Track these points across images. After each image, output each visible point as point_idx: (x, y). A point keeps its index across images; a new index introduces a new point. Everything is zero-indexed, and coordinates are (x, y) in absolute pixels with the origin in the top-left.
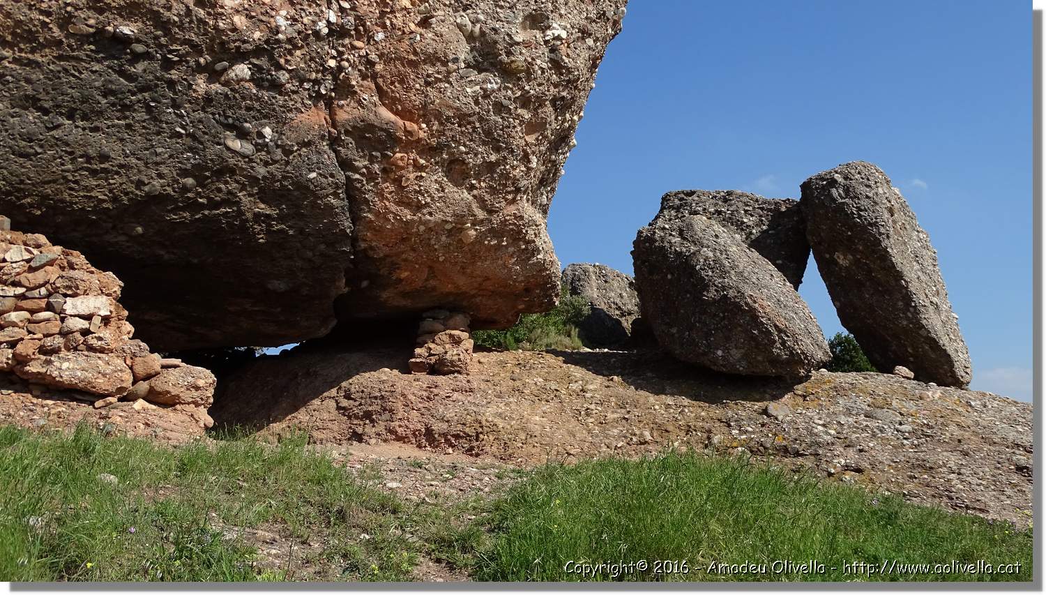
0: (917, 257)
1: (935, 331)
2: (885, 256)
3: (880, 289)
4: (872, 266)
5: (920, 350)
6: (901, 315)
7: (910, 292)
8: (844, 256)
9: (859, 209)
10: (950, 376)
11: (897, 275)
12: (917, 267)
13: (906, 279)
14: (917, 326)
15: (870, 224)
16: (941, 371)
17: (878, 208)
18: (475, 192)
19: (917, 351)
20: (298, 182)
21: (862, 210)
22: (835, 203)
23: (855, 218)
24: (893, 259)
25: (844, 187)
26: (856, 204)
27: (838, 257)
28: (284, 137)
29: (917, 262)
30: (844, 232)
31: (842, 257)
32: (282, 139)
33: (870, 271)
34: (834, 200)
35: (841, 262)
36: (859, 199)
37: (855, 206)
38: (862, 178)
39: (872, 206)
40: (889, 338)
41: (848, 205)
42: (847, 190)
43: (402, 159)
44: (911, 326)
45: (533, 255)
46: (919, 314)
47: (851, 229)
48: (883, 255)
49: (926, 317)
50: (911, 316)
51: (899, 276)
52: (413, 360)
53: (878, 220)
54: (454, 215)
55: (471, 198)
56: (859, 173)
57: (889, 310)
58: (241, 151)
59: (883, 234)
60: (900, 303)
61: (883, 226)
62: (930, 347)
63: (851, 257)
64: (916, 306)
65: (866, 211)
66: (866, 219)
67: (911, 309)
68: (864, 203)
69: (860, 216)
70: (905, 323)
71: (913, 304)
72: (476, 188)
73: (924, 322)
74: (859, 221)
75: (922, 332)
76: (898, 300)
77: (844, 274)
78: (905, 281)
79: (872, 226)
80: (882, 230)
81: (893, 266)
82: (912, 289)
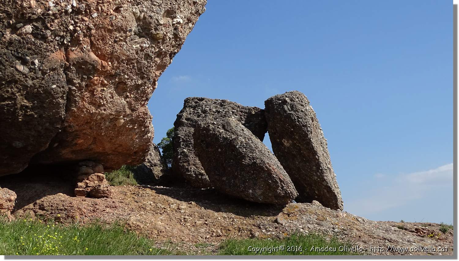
0: (321, 143)
1: (330, 183)
2: (309, 143)
3: (304, 159)
4: (302, 147)
5: (322, 192)
6: (314, 174)
7: (320, 162)
8: (287, 141)
9: (298, 117)
10: (335, 206)
11: (314, 153)
12: (322, 149)
13: (318, 155)
14: (322, 180)
15: (304, 126)
16: (331, 203)
17: (307, 117)
18: (128, 100)
19: (321, 193)
20: (47, 89)
21: (300, 118)
22: (286, 113)
23: (296, 122)
24: (313, 144)
25: (290, 105)
26: (297, 115)
27: (284, 141)
28: (43, 65)
29: (322, 146)
30: (290, 128)
31: (286, 142)
32: (42, 66)
33: (300, 150)
34: (285, 112)
35: (285, 144)
36: (298, 112)
37: (296, 115)
38: (299, 101)
39: (304, 116)
40: (306, 186)
41: (292, 115)
42: (292, 107)
43: (97, 80)
44: (319, 179)
45: (146, 134)
46: (323, 174)
47: (293, 127)
48: (308, 142)
49: (327, 175)
50: (319, 174)
51: (315, 153)
52: (77, 189)
53: (307, 124)
54: (116, 111)
55: (125, 102)
56: (298, 98)
57: (308, 171)
58: (23, 71)
59: (309, 131)
60: (314, 168)
61: (309, 127)
62: (328, 191)
63: (291, 142)
64: (322, 169)
65: (302, 118)
66: (301, 123)
67: (320, 171)
68: (301, 114)
69: (299, 121)
70: (316, 178)
71: (321, 168)
72: (129, 98)
73: (325, 178)
74: (298, 123)
75: (324, 183)
76: (313, 166)
77: (286, 151)
78: (318, 156)
79: (304, 127)
80: (309, 129)
81: (313, 148)
82: (320, 160)
